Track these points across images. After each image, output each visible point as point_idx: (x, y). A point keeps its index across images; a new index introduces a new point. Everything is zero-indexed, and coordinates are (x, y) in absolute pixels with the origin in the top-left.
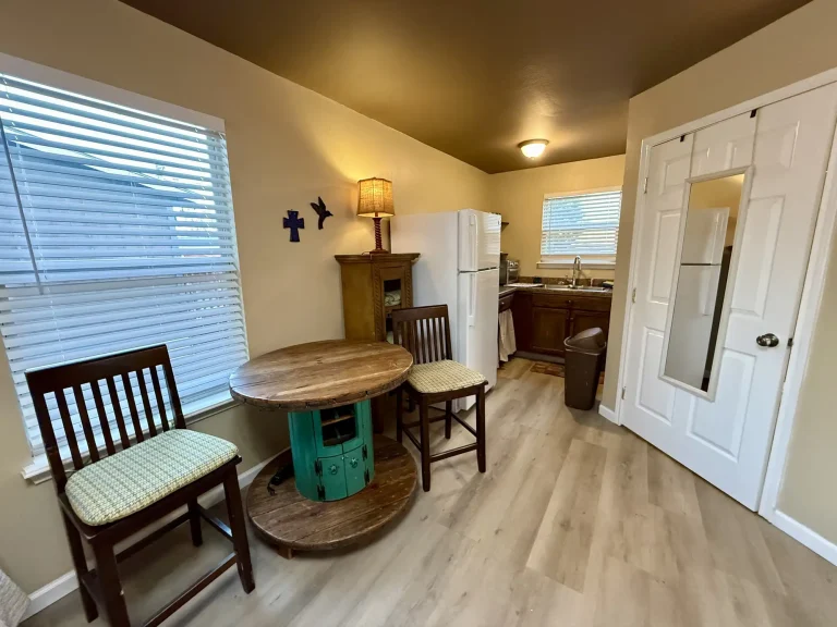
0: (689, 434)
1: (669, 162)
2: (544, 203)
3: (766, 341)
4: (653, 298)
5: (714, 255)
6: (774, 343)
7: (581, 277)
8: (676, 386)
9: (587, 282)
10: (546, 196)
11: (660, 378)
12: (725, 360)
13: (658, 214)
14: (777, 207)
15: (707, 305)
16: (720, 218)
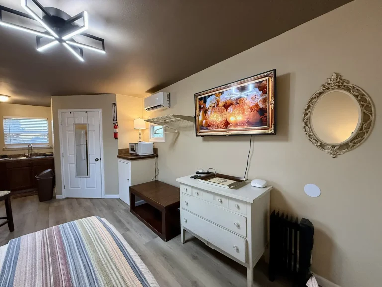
0: (86, 189)
1: (68, 118)
2: (4, 120)
3: (97, 160)
4: (69, 155)
5: (83, 143)
6: (98, 160)
7: (33, 153)
8: (80, 177)
9: (37, 155)
10: (4, 117)
11: (76, 177)
12: (90, 166)
13: (67, 132)
14: (94, 132)
15: (84, 157)
16: (83, 132)
